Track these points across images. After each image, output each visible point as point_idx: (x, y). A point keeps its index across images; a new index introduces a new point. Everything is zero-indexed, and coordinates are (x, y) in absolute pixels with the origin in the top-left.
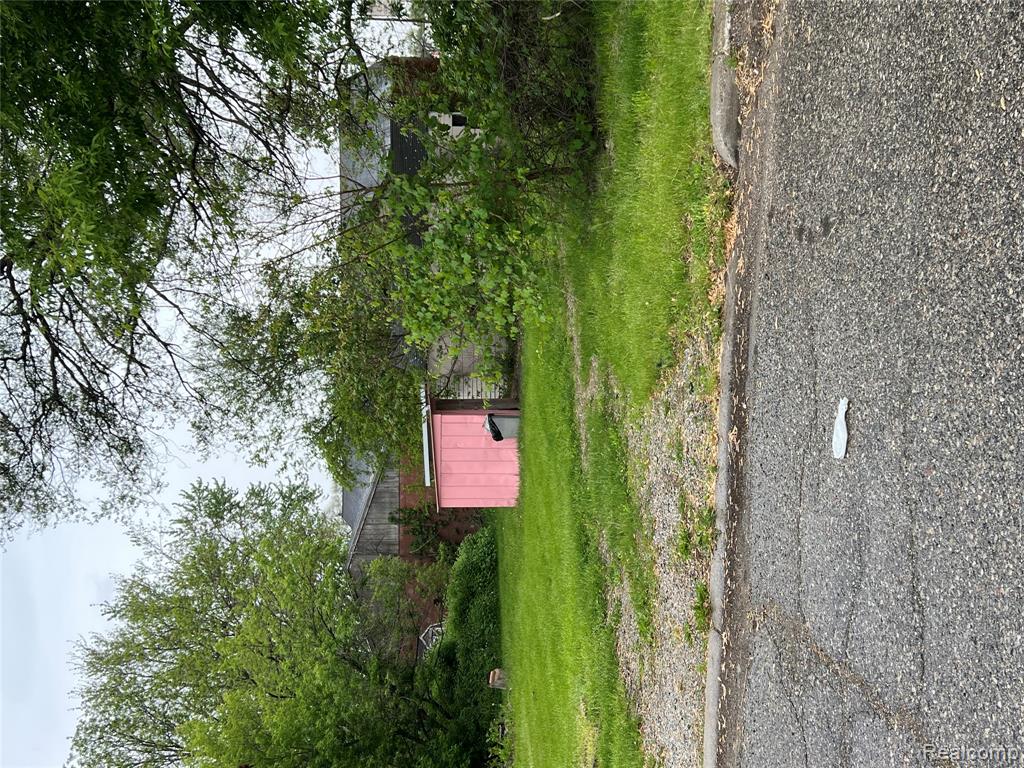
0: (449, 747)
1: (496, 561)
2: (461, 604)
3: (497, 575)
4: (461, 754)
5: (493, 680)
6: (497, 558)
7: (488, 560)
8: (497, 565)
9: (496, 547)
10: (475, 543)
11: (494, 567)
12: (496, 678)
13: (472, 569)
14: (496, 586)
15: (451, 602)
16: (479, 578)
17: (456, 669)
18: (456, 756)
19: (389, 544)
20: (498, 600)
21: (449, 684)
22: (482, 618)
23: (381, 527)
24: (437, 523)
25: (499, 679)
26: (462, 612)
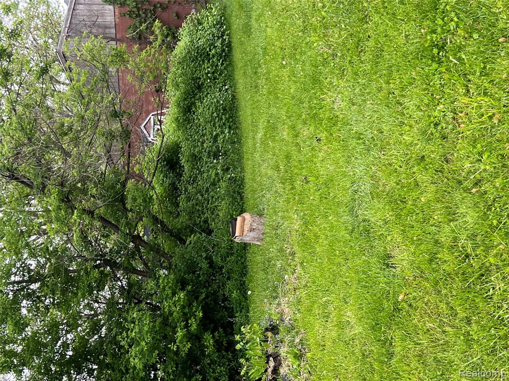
0: (174, 294)
1: (229, 45)
2: (185, 99)
3: (231, 64)
4: (190, 305)
5: (242, 231)
6: (230, 42)
7: (218, 44)
8: (230, 50)
9: (229, 28)
10: (200, 23)
11: (227, 53)
12: (246, 228)
13: (198, 56)
14: (230, 77)
15: (173, 95)
16: (207, 67)
17: (181, 176)
18: (183, 307)
19: (106, 27)
20: (234, 97)
21: (173, 192)
22: (213, 119)
23: (95, 7)
24: (155, 6)
25: (252, 230)
26: (187, 109)
